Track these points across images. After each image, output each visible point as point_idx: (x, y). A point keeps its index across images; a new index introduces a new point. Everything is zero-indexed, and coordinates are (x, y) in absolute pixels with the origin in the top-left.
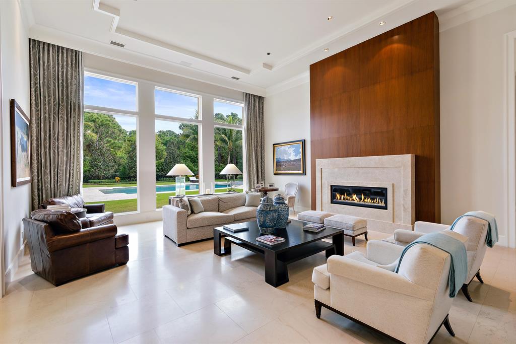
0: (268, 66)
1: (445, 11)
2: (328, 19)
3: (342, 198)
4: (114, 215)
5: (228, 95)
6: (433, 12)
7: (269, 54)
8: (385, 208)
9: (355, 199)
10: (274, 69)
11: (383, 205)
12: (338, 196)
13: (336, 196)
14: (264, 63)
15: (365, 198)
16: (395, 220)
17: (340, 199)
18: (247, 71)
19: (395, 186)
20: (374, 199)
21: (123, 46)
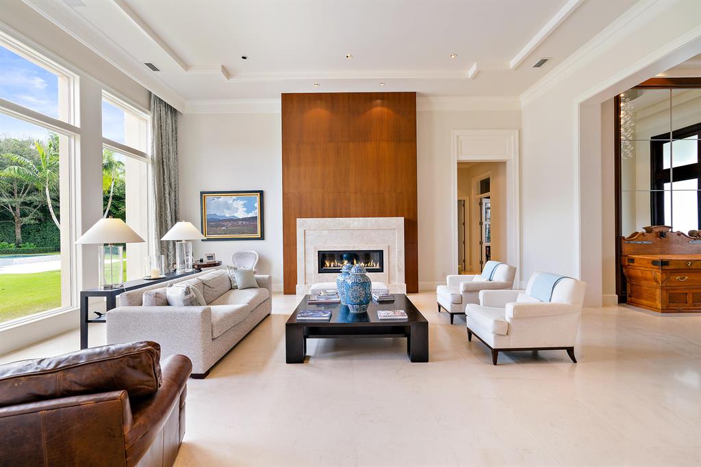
0: (227, 72)
1: (423, 95)
3: (332, 265)
6: (414, 93)
7: (244, 58)
8: (381, 270)
10: (232, 80)
11: (378, 267)
12: (328, 264)
13: (325, 263)
15: (357, 263)
16: (391, 282)
17: (330, 266)
18: (185, 65)
19: (390, 248)
20: (368, 263)
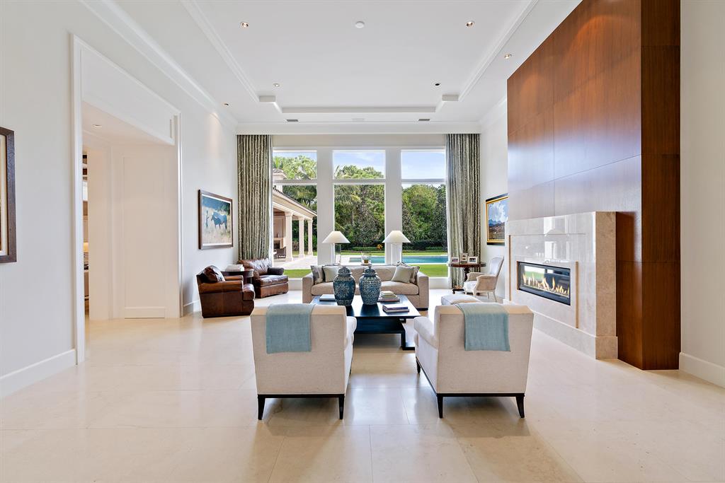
0: (450, 97)
2: (468, 25)
4: (289, 279)
5: (421, 142)
7: (437, 85)
8: (568, 301)
9: (544, 286)
10: (460, 99)
14: (443, 96)
15: (556, 286)
16: (580, 325)
18: (433, 109)
19: (580, 265)
21: (297, 121)
